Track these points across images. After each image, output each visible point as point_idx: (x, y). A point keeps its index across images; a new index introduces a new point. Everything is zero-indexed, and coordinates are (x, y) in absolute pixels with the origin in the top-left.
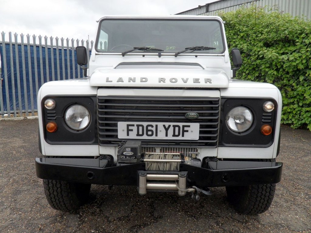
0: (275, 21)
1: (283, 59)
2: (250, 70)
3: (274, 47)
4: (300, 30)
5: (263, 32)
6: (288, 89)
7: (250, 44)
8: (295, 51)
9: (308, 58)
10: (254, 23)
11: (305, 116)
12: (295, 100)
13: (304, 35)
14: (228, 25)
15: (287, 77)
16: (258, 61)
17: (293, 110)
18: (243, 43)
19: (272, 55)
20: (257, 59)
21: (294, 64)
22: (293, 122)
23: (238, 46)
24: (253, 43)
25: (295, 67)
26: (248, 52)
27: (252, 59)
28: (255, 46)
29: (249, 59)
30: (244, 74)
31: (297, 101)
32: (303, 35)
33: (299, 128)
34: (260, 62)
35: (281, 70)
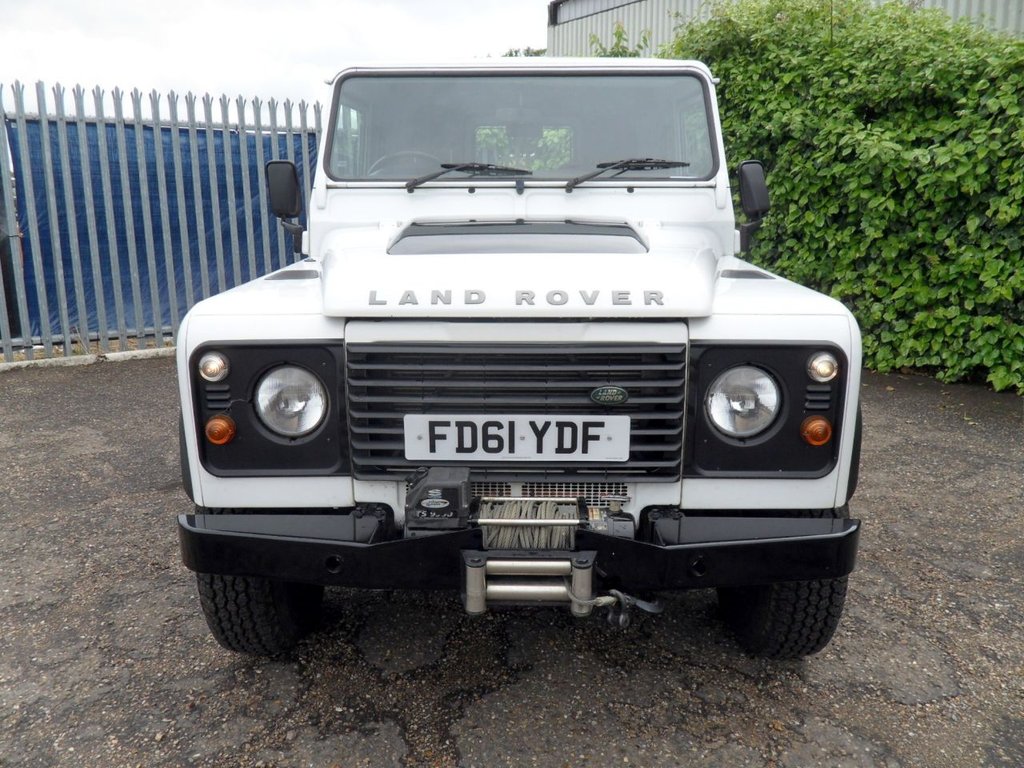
0: (894, 36)
1: (916, 160)
2: (813, 195)
3: (887, 119)
4: (971, 65)
5: (853, 71)
6: (929, 256)
7: (813, 108)
8: (953, 135)
9: (995, 159)
10: (826, 41)
11: (980, 342)
12: (950, 294)
13: (984, 84)
14: (744, 46)
15: (929, 219)
16: (838, 168)
17: (946, 325)
18: (790, 107)
19: (880, 150)
20: (836, 159)
21: (951, 177)
22: (944, 361)
23: (776, 116)
24: (821, 107)
25: (952, 188)
26: (805, 136)
27: (819, 161)
28: (828, 116)
29: (808, 158)
30: (793, 208)
31: (959, 294)
32: (981, 84)
33: (963, 381)
34: (842, 171)
35: (910, 195)
